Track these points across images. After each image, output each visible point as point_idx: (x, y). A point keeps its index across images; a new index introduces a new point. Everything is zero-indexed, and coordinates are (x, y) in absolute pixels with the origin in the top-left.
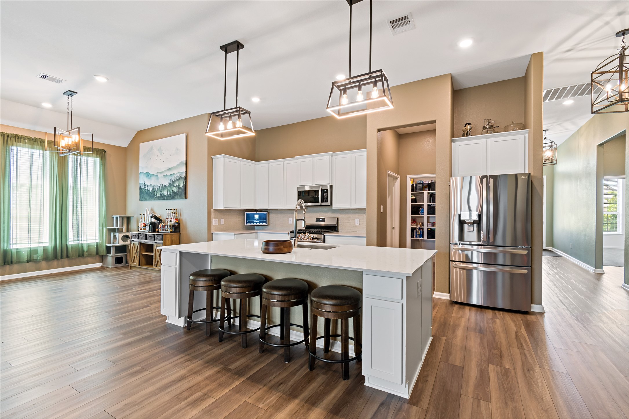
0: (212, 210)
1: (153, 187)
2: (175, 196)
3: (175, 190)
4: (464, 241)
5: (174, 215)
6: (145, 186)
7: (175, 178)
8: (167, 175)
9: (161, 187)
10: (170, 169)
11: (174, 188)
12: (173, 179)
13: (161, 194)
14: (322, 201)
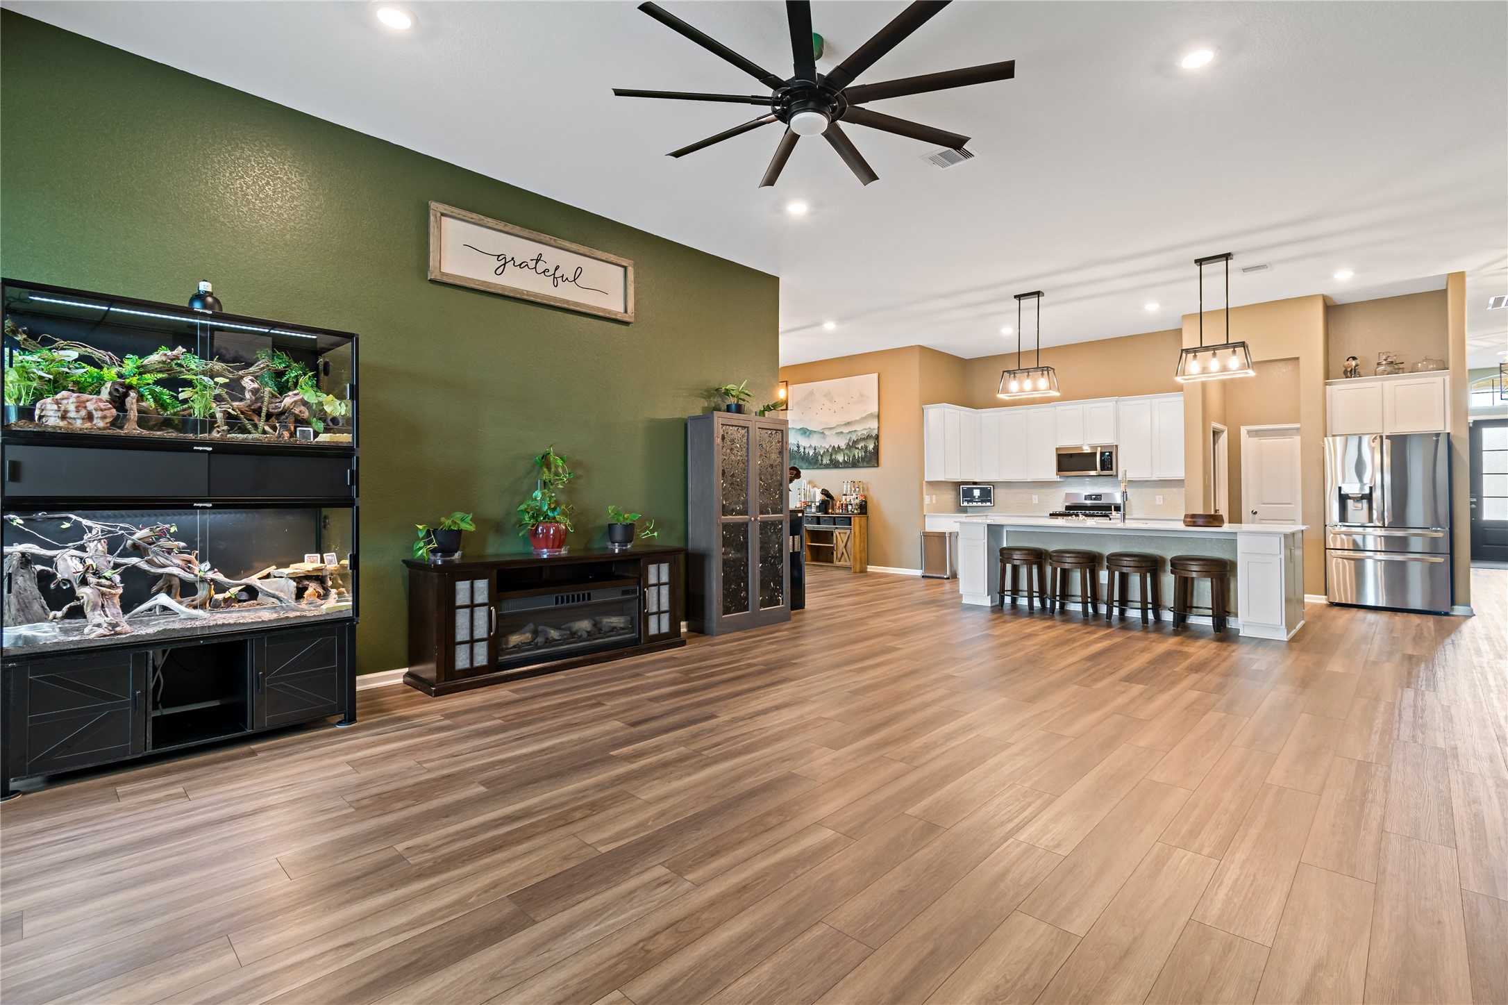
0: (924, 483)
1: (815, 449)
2: (858, 462)
3: (858, 454)
4: (1347, 522)
5: (857, 489)
6: (798, 447)
7: (858, 436)
8: (842, 433)
9: (830, 450)
10: (848, 424)
11: (856, 452)
12: (854, 438)
13: (831, 460)
14: (1103, 469)
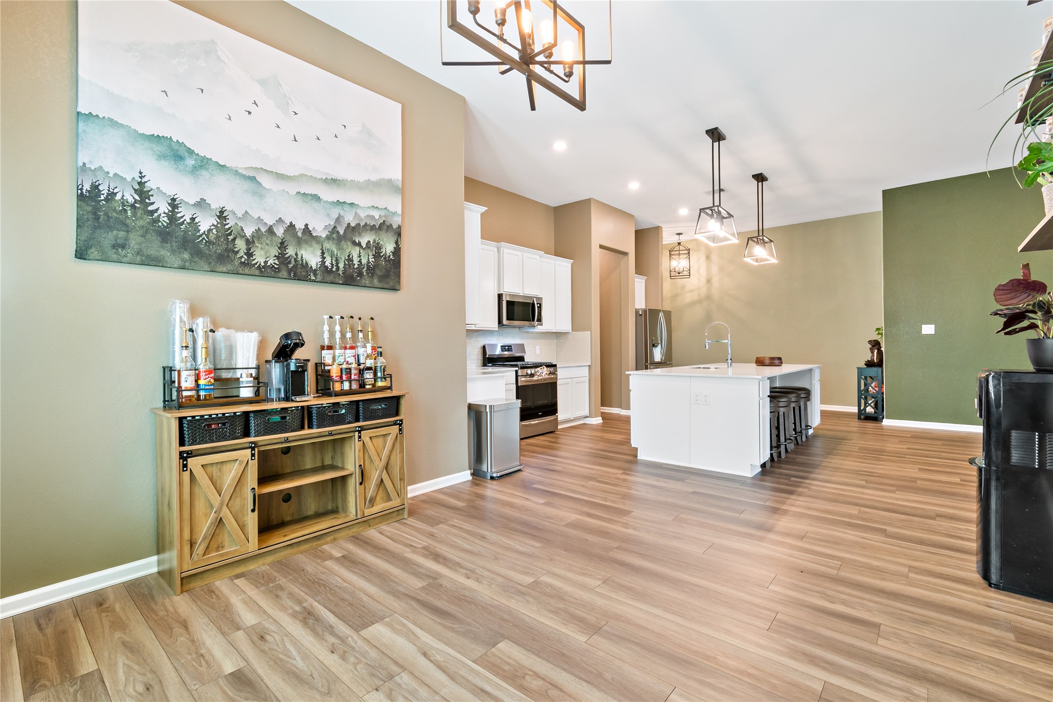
2: (360, 274)
3: (361, 257)
7: (361, 219)
8: (316, 198)
9: (280, 231)
10: (333, 182)
11: (355, 252)
12: (350, 218)
13: (282, 258)
